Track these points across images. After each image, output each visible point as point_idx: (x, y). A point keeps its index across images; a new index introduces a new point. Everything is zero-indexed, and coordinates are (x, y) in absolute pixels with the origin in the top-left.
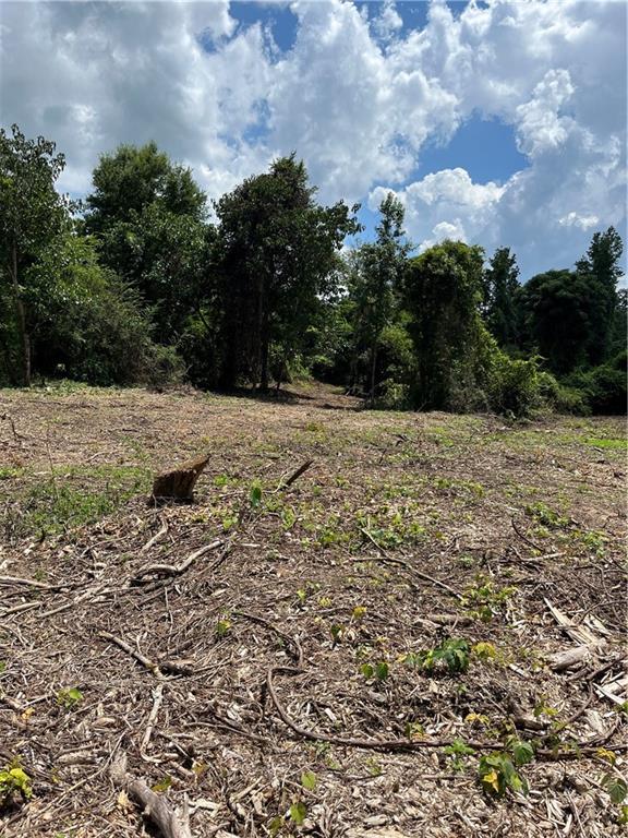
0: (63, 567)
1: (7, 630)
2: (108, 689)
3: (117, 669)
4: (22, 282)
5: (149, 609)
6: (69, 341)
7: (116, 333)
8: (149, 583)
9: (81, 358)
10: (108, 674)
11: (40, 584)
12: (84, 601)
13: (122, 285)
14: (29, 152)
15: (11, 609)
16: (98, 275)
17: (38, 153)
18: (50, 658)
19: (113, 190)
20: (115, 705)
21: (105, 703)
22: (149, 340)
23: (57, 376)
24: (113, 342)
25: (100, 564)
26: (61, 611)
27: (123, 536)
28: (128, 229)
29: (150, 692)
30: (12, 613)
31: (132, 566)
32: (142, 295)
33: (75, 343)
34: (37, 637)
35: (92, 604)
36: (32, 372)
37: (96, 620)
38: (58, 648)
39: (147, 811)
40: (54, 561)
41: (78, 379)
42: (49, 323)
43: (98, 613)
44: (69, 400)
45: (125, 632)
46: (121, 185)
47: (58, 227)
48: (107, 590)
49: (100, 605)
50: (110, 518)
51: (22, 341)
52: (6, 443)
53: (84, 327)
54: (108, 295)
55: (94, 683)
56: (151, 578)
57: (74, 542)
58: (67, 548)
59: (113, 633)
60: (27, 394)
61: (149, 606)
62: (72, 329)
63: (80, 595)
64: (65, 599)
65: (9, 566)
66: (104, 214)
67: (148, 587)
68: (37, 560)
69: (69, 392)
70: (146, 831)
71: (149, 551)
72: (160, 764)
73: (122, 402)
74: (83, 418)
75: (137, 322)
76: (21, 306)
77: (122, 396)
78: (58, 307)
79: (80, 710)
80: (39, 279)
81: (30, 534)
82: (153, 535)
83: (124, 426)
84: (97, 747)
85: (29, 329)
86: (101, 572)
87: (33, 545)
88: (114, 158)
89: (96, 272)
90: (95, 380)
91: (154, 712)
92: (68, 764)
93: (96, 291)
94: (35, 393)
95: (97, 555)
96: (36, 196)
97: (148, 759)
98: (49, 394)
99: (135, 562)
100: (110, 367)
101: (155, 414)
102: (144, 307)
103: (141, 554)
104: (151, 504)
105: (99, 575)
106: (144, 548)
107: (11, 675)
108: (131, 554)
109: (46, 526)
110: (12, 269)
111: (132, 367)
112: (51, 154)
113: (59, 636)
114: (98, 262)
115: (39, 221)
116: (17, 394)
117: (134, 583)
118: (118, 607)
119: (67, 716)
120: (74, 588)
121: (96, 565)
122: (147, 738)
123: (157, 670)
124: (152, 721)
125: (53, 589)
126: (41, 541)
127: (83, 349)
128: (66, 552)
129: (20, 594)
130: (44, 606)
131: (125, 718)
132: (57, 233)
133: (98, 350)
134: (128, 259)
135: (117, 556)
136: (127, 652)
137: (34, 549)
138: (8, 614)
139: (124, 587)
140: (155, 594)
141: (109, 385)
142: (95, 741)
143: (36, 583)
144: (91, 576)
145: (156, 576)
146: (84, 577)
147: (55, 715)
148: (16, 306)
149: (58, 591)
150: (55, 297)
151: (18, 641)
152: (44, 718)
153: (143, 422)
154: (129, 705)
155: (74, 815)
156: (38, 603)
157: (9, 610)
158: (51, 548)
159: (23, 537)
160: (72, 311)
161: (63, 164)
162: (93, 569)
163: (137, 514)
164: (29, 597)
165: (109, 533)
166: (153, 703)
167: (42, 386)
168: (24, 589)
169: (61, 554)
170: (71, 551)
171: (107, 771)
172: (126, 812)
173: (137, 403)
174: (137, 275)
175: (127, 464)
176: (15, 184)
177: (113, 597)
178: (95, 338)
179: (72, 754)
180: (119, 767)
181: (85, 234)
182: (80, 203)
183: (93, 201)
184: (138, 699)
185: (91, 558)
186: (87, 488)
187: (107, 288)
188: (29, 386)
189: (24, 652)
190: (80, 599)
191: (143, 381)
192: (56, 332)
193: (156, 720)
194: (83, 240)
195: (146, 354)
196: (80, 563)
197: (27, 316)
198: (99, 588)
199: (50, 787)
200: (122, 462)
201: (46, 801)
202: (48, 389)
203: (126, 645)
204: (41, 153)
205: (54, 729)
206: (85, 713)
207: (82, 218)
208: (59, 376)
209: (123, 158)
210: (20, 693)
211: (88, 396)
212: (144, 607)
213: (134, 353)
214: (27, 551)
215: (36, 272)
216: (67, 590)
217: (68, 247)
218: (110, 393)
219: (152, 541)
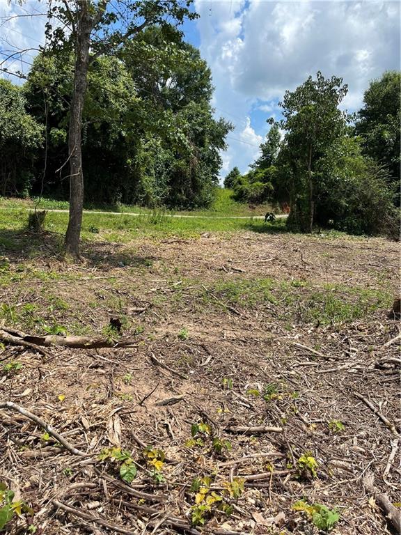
0: (330, 345)
1: (300, 375)
2: (360, 429)
3: (365, 419)
4: (313, 169)
5: (388, 386)
6: (337, 205)
7: (369, 200)
8: (388, 369)
9: (344, 217)
10: (360, 420)
11: (317, 353)
12: (344, 369)
13: (377, 167)
14: (325, 88)
15: (301, 363)
16: (361, 162)
17: (331, 87)
18: (323, 398)
19: (377, 103)
20: (365, 441)
21: (358, 437)
22: (392, 205)
23: (328, 227)
24: (366, 206)
25: (354, 349)
26: (329, 372)
27: (370, 334)
28: (385, 128)
29: (389, 441)
30: (302, 365)
31: (376, 355)
32: (390, 174)
33: (341, 207)
34: (316, 384)
35: (349, 373)
36: (313, 223)
37: (351, 383)
38: (328, 394)
39: (390, 516)
40: (325, 341)
41: (341, 230)
42: (327, 194)
43: (352, 379)
44: (334, 242)
45: (371, 397)
46: (383, 99)
47: (339, 133)
48: (358, 367)
49: (354, 375)
50: (361, 321)
51: (309, 206)
52: (297, 266)
53: (348, 197)
54: (366, 175)
55: (351, 422)
56: (389, 366)
57: (338, 332)
58: (333, 334)
59: (363, 395)
60: (309, 238)
61: (388, 384)
62: (340, 198)
63: (341, 365)
64: (332, 365)
65: (300, 338)
66: (368, 120)
67: (388, 372)
68: (315, 338)
69: (335, 238)
70: (387, 528)
71: (389, 347)
72: (396, 490)
73: (369, 246)
74: (343, 255)
75: (385, 192)
76: (311, 184)
77: (369, 242)
78: (333, 184)
79: (343, 436)
80: (323, 167)
81: (310, 321)
82: (392, 338)
83: (370, 262)
84: (354, 463)
85: (314, 198)
86: (355, 354)
87: (312, 328)
88: (380, 81)
89: (360, 160)
90: (352, 231)
91: (392, 456)
92: (337, 466)
93: (359, 172)
94: (314, 237)
95: (352, 342)
96: (327, 115)
97: (389, 484)
98: (322, 238)
99: (378, 353)
100: (362, 222)
101: (392, 256)
102: (391, 182)
103: (383, 348)
104: (391, 316)
105: (353, 355)
106: (385, 345)
107: (302, 401)
108: (376, 347)
109: (320, 319)
110: (308, 162)
111: (379, 223)
112: (339, 86)
113: (328, 387)
114: (361, 153)
115: (327, 131)
116: (304, 237)
117: (377, 367)
118: (366, 379)
119: (335, 437)
120: (337, 360)
121: (351, 349)
122: (387, 470)
123: (393, 428)
124: (391, 461)
125: (324, 358)
126: (317, 327)
127: (345, 211)
128: (333, 337)
129: (306, 356)
130: (320, 366)
131: (372, 452)
132: (337, 136)
133: (356, 211)
134: (383, 149)
135: (366, 346)
136: (373, 410)
137: (314, 331)
138: (300, 365)
139: (370, 367)
140: (393, 378)
141: (360, 235)
142: (353, 459)
143: (315, 351)
144: (347, 355)
145: (393, 366)
146: (343, 355)
147: (327, 433)
148: (308, 185)
149: (327, 359)
150: (332, 177)
151: (305, 382)
152: (320, 433)
153: (384, 260)
154: (374, 445)
155: (341, 499)
156: (316, 363)
157: (300, 364)
158: (323, 333)
159: (307, 323)
160: (341, 186)
161: (346, 91)
162: (349, 351)
163: (381, 321)
164: (311, 359)
165: (361, 330)
166: (391, 449)
167: (318, 233)
168: (308, 353)
169: (329, 337)
170: (336, 337)
171: (361, 480)
172: (374, 511)
173: (379, 248)
174: (388, 160)
175: (372, 287)
176: (315, 109)
177: (362, 372)
178: (354, 203)
179: (339, 461)
180: (369, 481)
181: (355, 135)
182: (355, 115)
183: (362, 113)
184: (381, 442)
185: (348, 344)
186: (345, 299)
187: (366, 170)
188: (310, 233)
189: (308, 390)
190: (341, 368)
191: (385, 233)
192: (330, 200)
193: (393, 461)
194: (353, 139)
195: (389, 214)
196: (341, 345)
197: (314, 190)
198: (353, 364)
199: (327, 476)
200: (368, 286)
201: (325, 483)
202: (322, 235)
203: (372, 405)
204: (333, 86)
205: (327, 441)
206: (346, 439)
207: (354, 125)
208: (329, 227)
209: (386, 81)
210: (307, 414)
211: (346, 241)
212: (385, 384)
213: (380, 214)
214: (309, 331)
215: (321, 163)
216: (333, 360)
217: (343, 145)
218: (361, 240)
219: (391, 341)
